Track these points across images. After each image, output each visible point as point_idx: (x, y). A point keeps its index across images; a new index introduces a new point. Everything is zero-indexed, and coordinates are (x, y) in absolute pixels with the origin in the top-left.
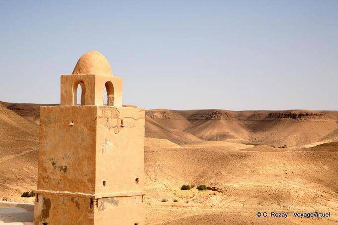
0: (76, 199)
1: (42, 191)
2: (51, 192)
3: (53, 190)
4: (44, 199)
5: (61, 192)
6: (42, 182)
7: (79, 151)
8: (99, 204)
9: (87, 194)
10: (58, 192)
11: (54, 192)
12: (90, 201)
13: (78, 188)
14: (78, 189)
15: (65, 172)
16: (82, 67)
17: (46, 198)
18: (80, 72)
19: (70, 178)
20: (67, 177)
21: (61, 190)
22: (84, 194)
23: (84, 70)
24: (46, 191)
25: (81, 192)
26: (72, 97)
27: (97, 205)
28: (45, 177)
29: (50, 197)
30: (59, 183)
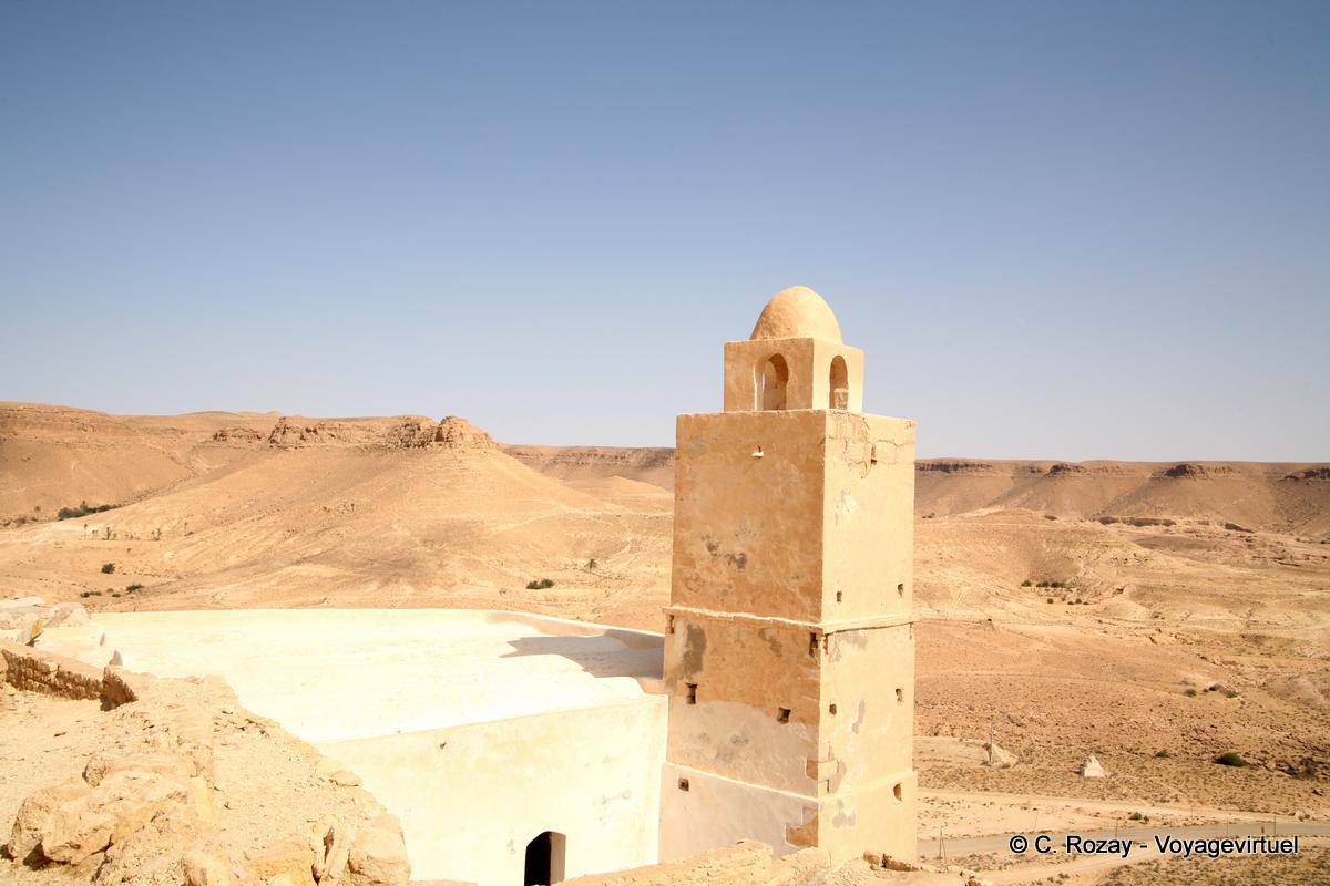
0: (770, 633)
1: (683, 609)
2: (707, 612)
3: (709, 608)
4: (689, 627)
5: (733, 615)
6: (683, 589)
7: (778, 518)
8: (830, 647)
9: (800, 623)
10: (724, 614)
11: (715, 614)
12: (808, 639)
13: (775, 607)
14: (776, 609)
15: (740, 568)
16: (776, 322)
17: (694, 627)
18: (773, 334)
19: (754, 582)
20: (746, 579)
21: (730, 609)
22: (793, 622)
23: (783, 329)
24: (695, 610)
25: (784, 616)
26: (753, 391)
27: (826, 648)
28: (690, 579)
29: (703, 624)
30: (725, 593)
